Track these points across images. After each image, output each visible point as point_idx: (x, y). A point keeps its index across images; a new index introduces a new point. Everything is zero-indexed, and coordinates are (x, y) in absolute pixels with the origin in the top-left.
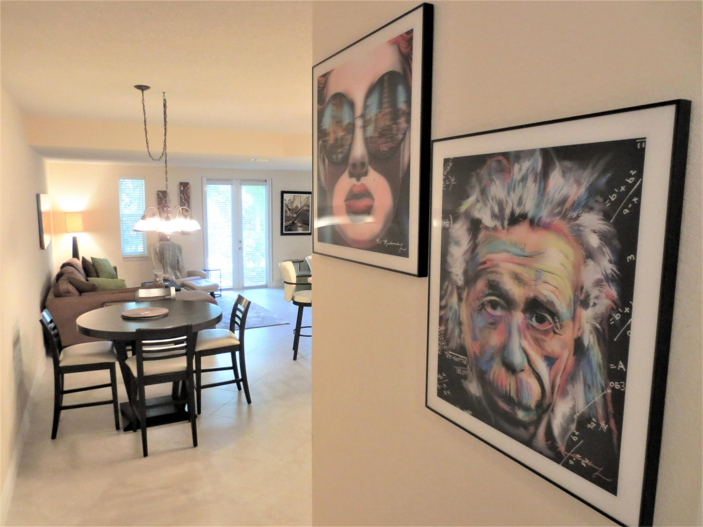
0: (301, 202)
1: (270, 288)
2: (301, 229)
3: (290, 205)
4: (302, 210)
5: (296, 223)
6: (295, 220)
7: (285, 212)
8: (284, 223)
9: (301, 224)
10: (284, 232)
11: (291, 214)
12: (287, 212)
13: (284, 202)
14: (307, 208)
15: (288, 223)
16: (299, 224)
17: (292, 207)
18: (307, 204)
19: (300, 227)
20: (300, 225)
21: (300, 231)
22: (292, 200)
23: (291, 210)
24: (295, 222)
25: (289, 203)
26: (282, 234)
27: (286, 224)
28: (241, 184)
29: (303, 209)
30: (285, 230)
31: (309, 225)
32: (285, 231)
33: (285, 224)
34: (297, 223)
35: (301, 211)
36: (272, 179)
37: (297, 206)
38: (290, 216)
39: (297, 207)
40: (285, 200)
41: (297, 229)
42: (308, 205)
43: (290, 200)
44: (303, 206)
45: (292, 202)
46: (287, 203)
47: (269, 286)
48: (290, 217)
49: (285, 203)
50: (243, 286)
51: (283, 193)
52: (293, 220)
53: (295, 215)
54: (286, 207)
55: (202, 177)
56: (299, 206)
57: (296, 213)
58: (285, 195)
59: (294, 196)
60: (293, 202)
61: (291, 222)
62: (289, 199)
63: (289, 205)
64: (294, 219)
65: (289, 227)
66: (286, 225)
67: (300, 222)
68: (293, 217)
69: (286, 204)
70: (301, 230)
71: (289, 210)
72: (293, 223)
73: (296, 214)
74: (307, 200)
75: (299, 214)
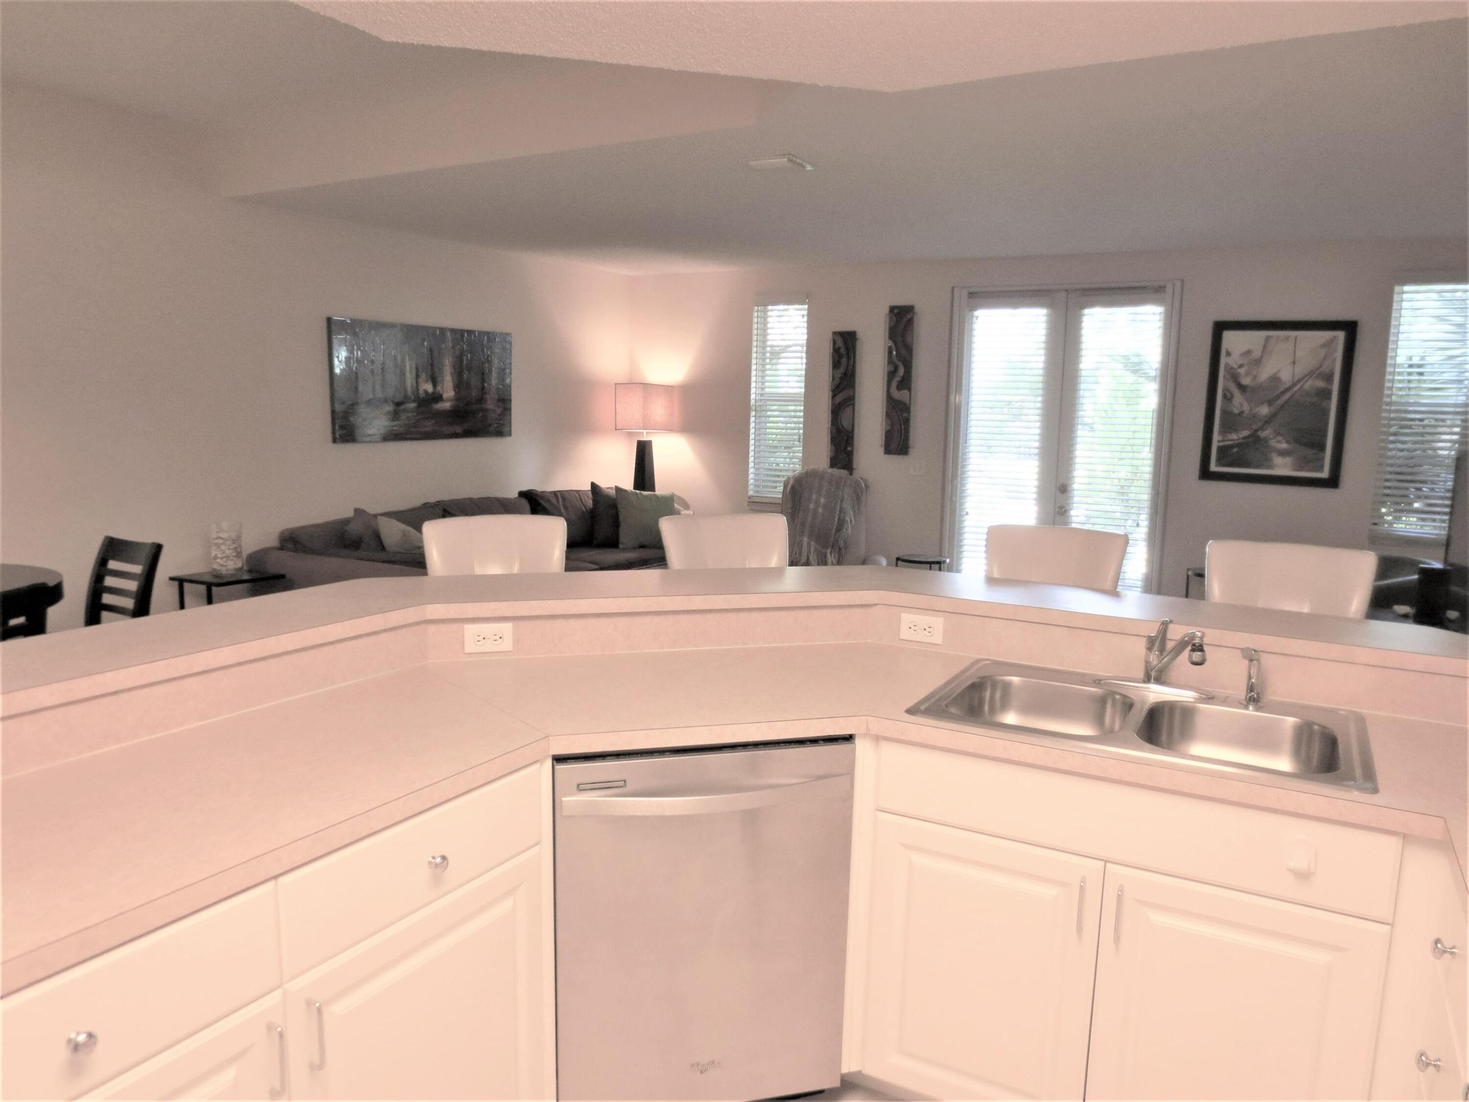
0: (1294, 363)
2: (1288, 460)
3: (1247, 373)
4: (1298, 390)
5: (1266, 440)
6: (1262, 428)
7: (1225, 396)
8: (1216, 437)
9: (1287, 442)
10: (1213, 467)
11: (1245, 404)
12: (1232, 396)
13: (1223, 360)
14: (1320, 384)
15: (1234, 436)
16: (1278, 442)
17: (1255, 377)
18: (1321, 367)
19: (1282, 453)
20: (1284, 446)
21: (1282, 467)
22: (1257, 354)
23: (1249, 389)
24: (1263, 434)
25: (1241, 366)
26: (1206, 474)
27: (1223, 441)
28: (1080, 305)
29: (1301, 387)
30: (1217, 461)
31: (1322, 447)
32: (1218, 466)
33: (1219, 441)
34: (1272, 437)
35: (1292, 396)
36: (1182, 281)
37: (1276, 373)
38: (1242, 412)
39: (1275, 379)
40: (1228, 354)
41: (1269, 459)
42: (1327, 371)
43: (1249, 352)
44: (1307, 375)
45: (1255, 360)
46: (1235, 367)
48: (1245, 415)
49: (1227, 365)
51: (1220, 327)
52: (1255, 427)
53: (1264, 410)
54: (1227, 378)
55: (953, 288)
56: (1286, 376)
57: (1270, 403)
58: (1229, 338)
59: (1268, 339)
60: (1258, 362)
61: (1245, 433)
62: (1244, 350)
63: (1242, 371)
64: (1260, 424)
65: (1235, 450)
66: (1222, 444)
67: (1282, 436)
69: (1228, 368)
70: (1285, 466)
71: (1242, 388)
72: (1255, 437)
73: (1270, 405)
74: (1322, 353)
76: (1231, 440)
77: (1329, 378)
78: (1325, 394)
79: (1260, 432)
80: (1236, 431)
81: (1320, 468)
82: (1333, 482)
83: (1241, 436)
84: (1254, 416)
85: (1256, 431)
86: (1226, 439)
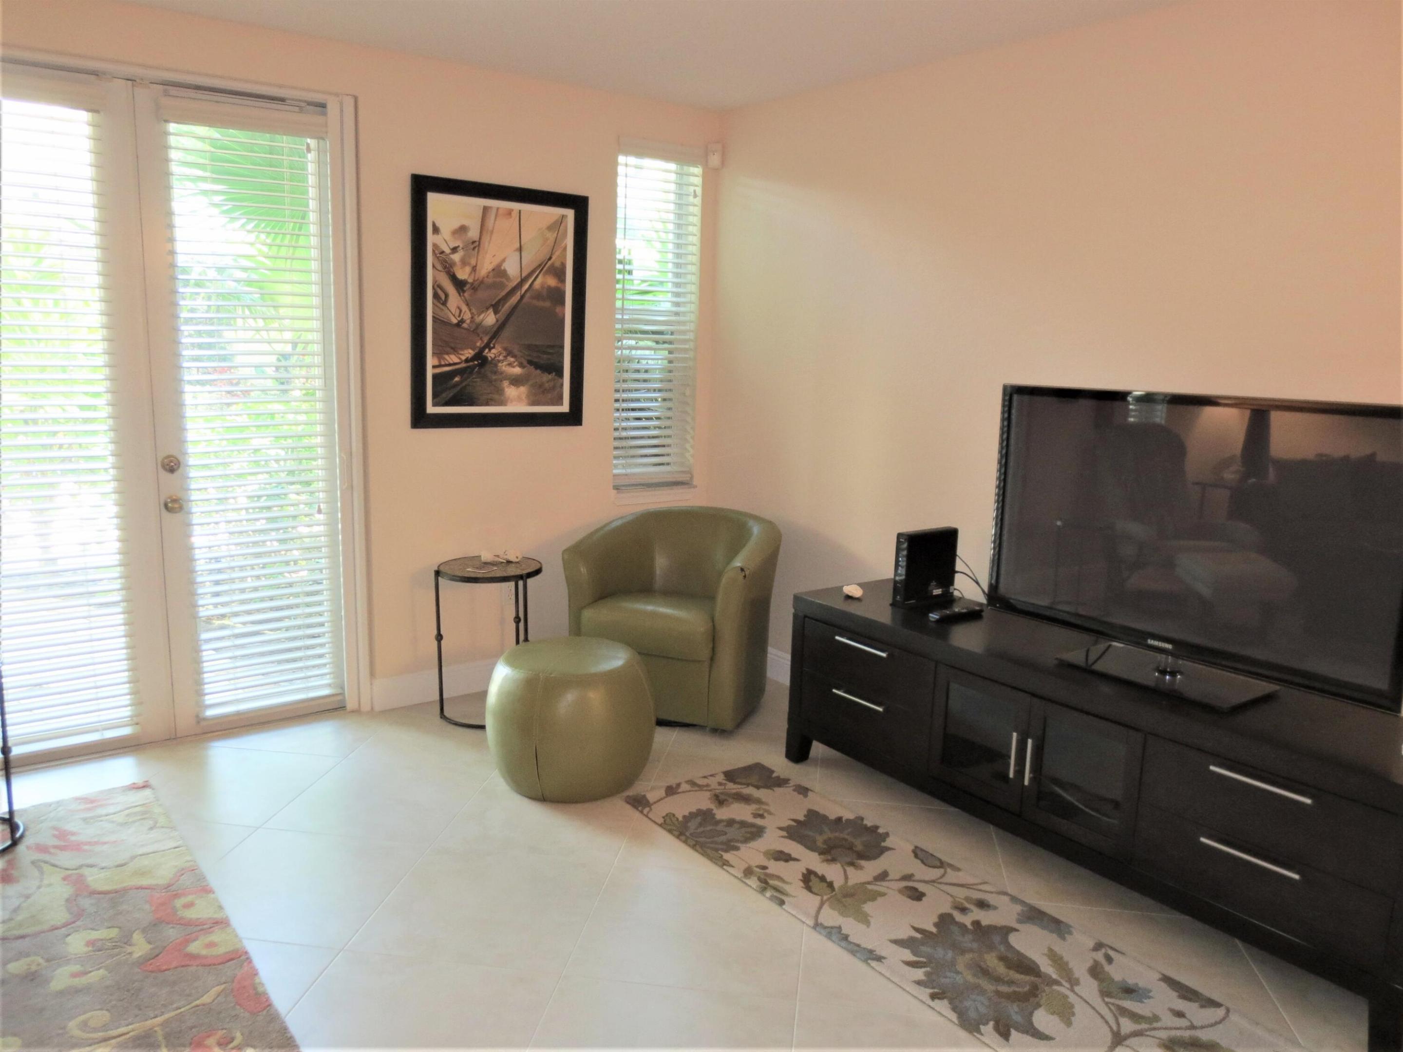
0: (520, 249)
1: (357, 712)
2: (521, 391)
3: (464, 262)
4: (527, 290)
5: (495, 363)
6: (488, 346)
7: (436, 296)
8: (430, 361)
9: (521, 365)
10: (431, 409)
11: (464, 308)
12: (447, 296)
13: (431, 238)
14: (552, 282)
15: (453, 359)
16: (510, 365)
17: (474, 269)
18: (550, 258)
19: (516, 381)
20: (517, 370)
21: (516, 401)
22: (473, 234)
23: (468, 286)
24: (490, 354)
25: (454, 250)
26: (421, 419)
27: (440, 366)
28: (162, 117)
29: (531, 285)
30: (435, 395)
31: (560, 373)
32: (435, 404)
33: (434, 367)
34: (501, 358)
35: (522, 297)
36: (356, 99)
37: (499, 266)
38: (462, 321)
39: (499, 272)
40: (436, 230)
41: (500, 391)
42: (558, 264)
43: (463, 229)
44: (534, 270)
45: (474, 242)
46: (448, 251)
47: (351, 705)
48: (464, 325)
49: (435, 246)
50: (199, 719)
51: (422, 186)
52: (478, 344)
53: (490, 319)
54: (439, 267)
56: (512, 269)
57: (496, 307)
58: (435, 201)
59: (486, 209)
60: (476, 245)
61: (469, 353)
62: (456, 225)
63: (456, 257)
64: (486, 339)
65: (457, 379)
66: (439, 370)
67: (514, 356)
68: (477, 329)
69: (439, 253)
70: (519, 399)
71: (460, 285)
72: (480, 359)
73: (496, 312)
74: (551, 236)
75: (515, 308)
76: (450, 365)
77: (559, 274)
78: (557, 296)
79: (487, 350)
80: (455, 350)
81: (559, 401)
82: (574, 417)
83: (464, 358)
84: (479, 325)
85: (482, 350)
86: (443, 363)
